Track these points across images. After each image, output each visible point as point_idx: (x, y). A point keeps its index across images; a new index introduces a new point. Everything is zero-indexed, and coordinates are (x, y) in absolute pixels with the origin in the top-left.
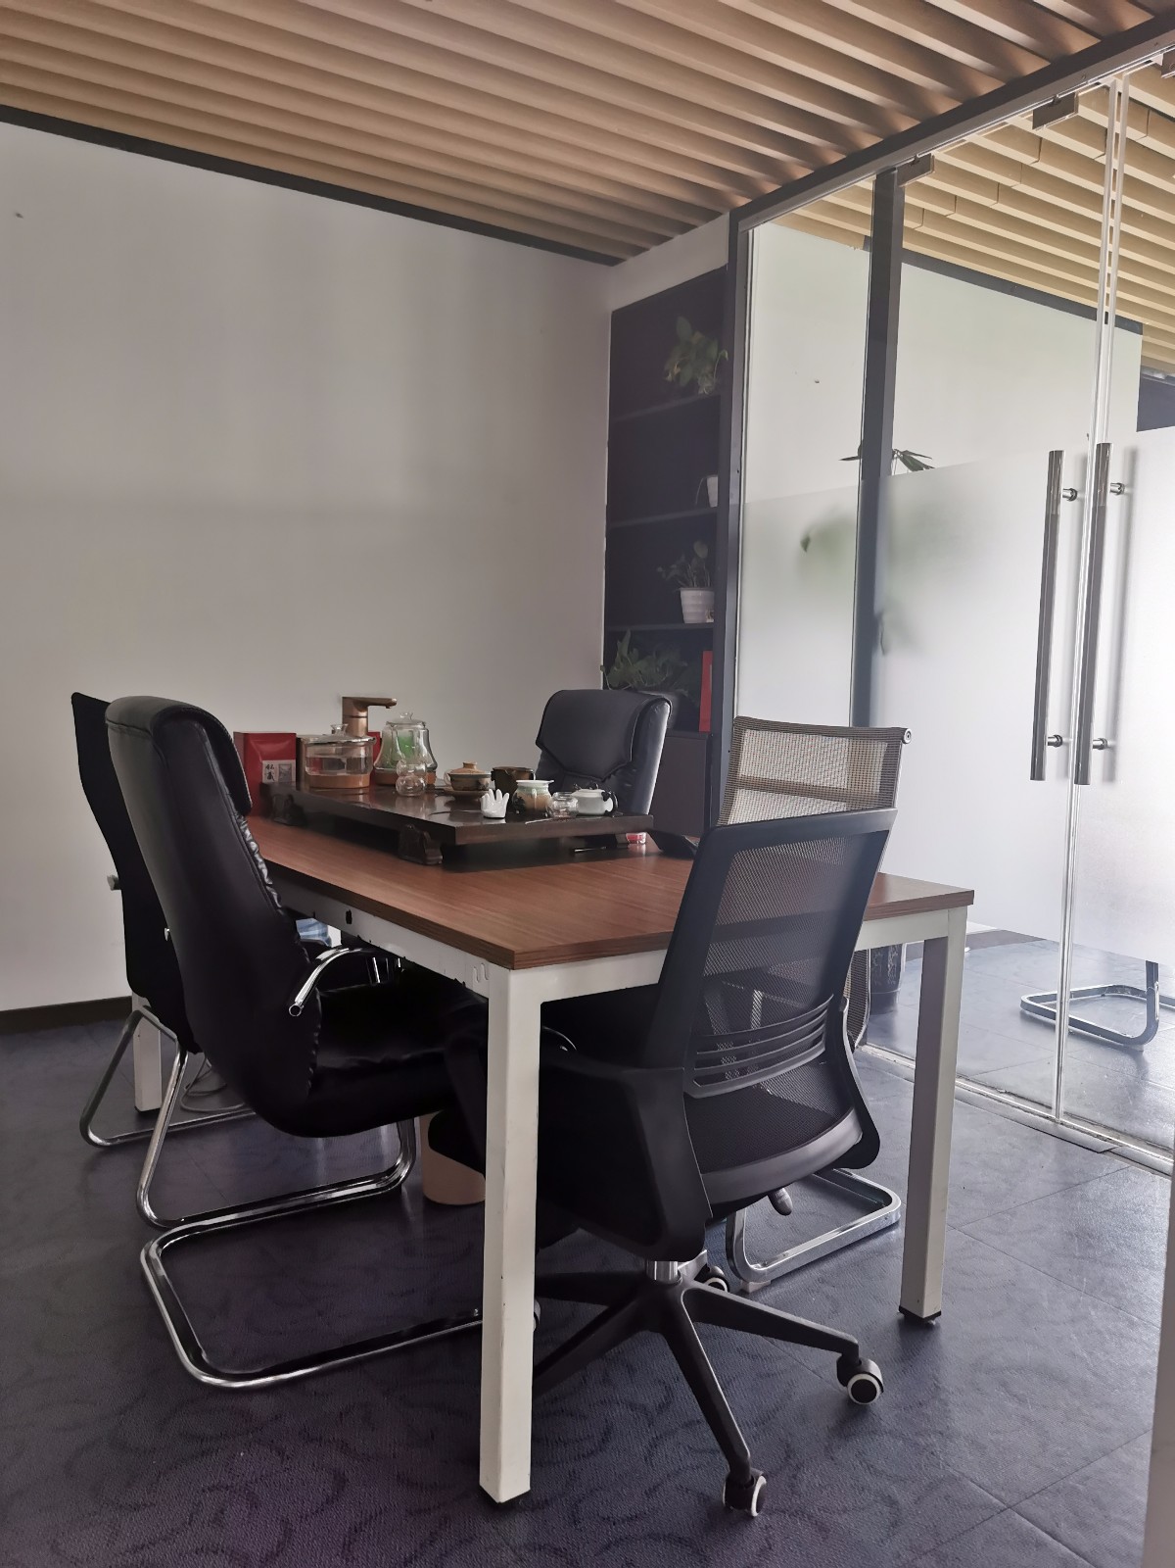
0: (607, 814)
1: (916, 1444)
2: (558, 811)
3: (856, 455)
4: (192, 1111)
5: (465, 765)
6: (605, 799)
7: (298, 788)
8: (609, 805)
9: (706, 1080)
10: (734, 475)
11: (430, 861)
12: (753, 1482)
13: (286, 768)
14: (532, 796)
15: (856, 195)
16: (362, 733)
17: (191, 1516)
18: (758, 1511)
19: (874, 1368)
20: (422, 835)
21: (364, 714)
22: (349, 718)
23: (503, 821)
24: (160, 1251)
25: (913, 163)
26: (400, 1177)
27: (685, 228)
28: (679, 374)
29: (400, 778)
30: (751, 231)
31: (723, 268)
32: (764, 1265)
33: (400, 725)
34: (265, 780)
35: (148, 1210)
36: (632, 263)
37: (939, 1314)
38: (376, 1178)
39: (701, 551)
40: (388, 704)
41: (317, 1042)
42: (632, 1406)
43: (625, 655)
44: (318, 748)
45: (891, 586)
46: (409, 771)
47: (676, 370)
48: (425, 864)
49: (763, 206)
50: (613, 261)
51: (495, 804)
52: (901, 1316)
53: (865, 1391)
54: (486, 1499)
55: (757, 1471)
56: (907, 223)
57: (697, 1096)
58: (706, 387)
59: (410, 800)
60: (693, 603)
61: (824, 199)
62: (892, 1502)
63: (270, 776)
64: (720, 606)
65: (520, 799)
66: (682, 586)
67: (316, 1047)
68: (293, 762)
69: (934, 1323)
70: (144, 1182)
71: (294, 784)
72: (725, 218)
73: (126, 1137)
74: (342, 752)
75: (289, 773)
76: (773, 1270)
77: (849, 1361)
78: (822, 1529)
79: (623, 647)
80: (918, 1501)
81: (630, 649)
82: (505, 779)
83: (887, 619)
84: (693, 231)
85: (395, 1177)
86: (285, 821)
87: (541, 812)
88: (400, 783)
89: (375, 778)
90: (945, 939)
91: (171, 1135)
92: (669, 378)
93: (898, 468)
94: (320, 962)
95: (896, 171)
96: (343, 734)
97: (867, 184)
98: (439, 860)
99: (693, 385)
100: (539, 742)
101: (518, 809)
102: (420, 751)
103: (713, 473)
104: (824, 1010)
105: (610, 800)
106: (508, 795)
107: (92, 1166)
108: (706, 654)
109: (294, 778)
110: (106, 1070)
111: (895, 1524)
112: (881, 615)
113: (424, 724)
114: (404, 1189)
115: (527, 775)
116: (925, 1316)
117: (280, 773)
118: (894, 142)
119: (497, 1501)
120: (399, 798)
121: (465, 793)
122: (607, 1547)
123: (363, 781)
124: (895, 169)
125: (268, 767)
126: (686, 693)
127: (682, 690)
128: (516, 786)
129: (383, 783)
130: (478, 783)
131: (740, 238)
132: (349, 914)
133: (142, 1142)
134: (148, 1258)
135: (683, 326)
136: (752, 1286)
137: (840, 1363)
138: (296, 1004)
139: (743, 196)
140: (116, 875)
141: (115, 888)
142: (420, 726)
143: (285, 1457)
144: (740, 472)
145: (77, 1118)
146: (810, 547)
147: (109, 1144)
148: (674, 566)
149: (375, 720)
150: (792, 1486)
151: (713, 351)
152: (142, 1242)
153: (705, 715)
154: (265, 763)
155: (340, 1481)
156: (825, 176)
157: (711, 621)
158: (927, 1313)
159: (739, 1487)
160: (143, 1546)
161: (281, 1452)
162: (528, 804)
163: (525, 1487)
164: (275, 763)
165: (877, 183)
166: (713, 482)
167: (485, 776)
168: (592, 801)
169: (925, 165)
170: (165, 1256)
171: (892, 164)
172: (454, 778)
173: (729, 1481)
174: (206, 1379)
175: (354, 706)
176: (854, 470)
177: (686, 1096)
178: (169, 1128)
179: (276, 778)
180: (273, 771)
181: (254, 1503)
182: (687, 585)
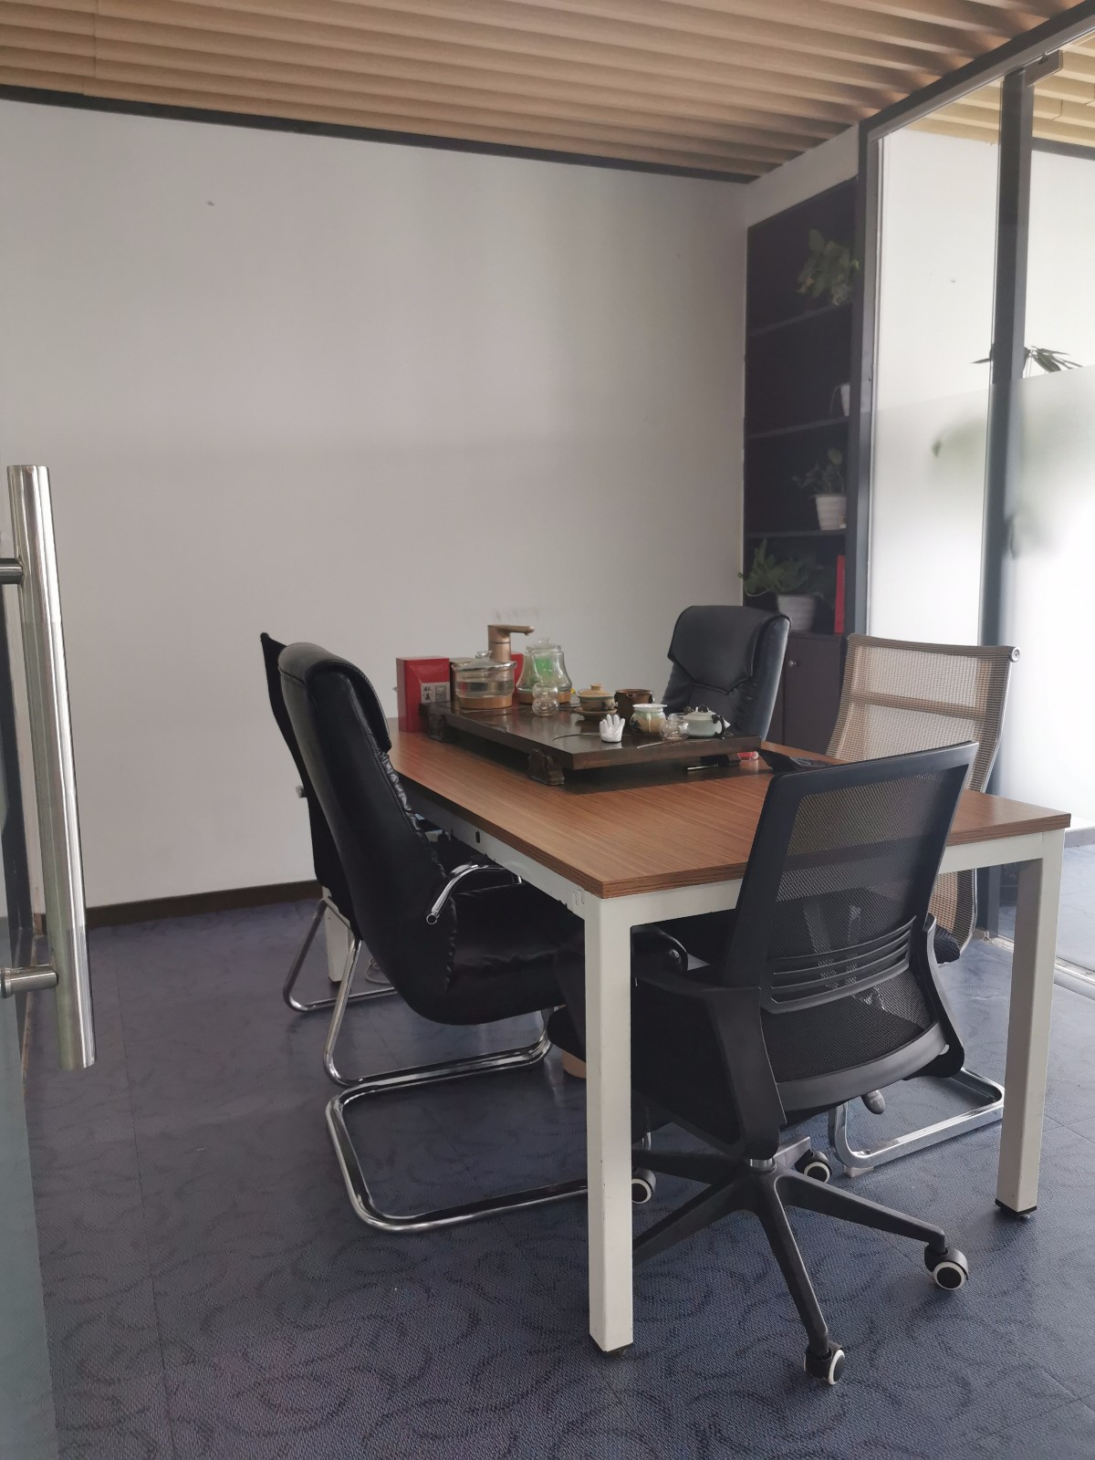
0: (716, 736)
1: (995, 1331)
2: (670, 735)
3: (988, 357)
4: (375, 983)
5: (593, 688)
6: (715, 722)
7: (453, 710)
8: (718, 728)
9: (781, 997)
10: (865, 384)
11: (554, 782)
12: (831, 1354)
13: (441, 689)
14: (645, 719)
15: (986, 96)
16: (506, 658)
17: (352, 1338)
18: (835, 1380)
19: (962, 1259)
20: (546, 758)
21: (507, 640)
22: (494, 644)
23: (619, 746)
24: (342, 1107)
25: (1041, 62)
26: (541, 1053)
27: (816, 142)
28: (812, 285)
29: (536, 701)
30: (880, 141)
31: (854, 178)
32: (868, 1153)
33: (539, 649)
34: (424, 701)
35: (334, 1072)
36: (766, 179)
37: (1035, 1208)
38: (523, 1051)
39: (835, 458)
40: (527, 631)
41: (453, 945)
42: (732, 1275)
43: (762, 561)
44: (467, 674)
45: (1024, 488)
46: (545, 694)
47: (809, 282)
48: (549, 785)
49: (893, 115)
50: (747, 179)
51: (613, 729)
52: (998, 1208)
53: (951, 1278)
54: (595, 1347)
55: (836, 1344)
56: (1037, 113)
57: (775, 1012)
58: (839, 296)
59: (544, 720)
60: (828, 509)
61: (956, 102)
62: (965, 1384)
63: (428, 698)
64: (851, 514)
65: (637, 723)
66: (816, 493)
67: (453, 950)
68: (448, 684)
69: (1029, 1216)
70: (330, 1046)
71: (449, 705)
72: (854, 132)
73: (319, 1004)
74: (490, 676)
75: (444, 694)
76: (877, 1157)
77: (936, 1249)
78: (894, 1400)
79: (760, 554)
80: (991, 1384)
81: (767, 556)
82: (626, 703)
83: (1018, 523)
84: (824, 144)
85: (537, 1053)
86: (438, 738)
87: (656, 735)
88: (536, 705)
89: (517, 696)
90: (1041, 859)
91: (352, 1004)
92: (803, 290)
93: (1033, 369)
94: (454, 876)
95: (1024, 71)
96: (487, 660)
97: (997, 83)
98: (560, 781)
99: (827, 294)
100: (671, 656)
101: (634, 733)
102: (557, 672)
103: (846, 380)
104: (906, 931)
105: (719, 723)
106: (624, 720)
107: (293, 1028)
108: (840, 558)
109: (448, 698)
110: (303, 945)
111: (964, 1404)
112: (1011, 519)
113: (559, 647)
114: (547, 1061)
115: (647, 697)
116: (1019, 1210)
117: (436, 694)
118: (1023, 41)
119: (604, 1350)
120: (535, 719)
121: (592, 714)
122: (697, 1399)
123: (506, 701)
124: (1022, 69)
125: (426, 689)
126: (822, 596)
127: (817, 593)
128: (632, 711)
129: (522, 703)
130: (604, 704)
131: (870, 147)
132: (478, 834)
133: (327, 1009)
134: (333, 1113)
135: (815, 238)
136: (855, 1171)
137: (928, 1250)
138: (432, 914)
139: (872, 107)
140: (302, 785)
141: (303, 796)
142: (556, 650)
143: (431, 1295)
144: (871, 380)
145: (282, 984)
146: (941, 451)
147: (306, 1009)
148: (808, 474)
149: (516, 644)
150: (872, 1359)
151: (844, 261)
152: (328, 1098)
153: (839, 617)
154: (424, 685)
155: (474, 1320)
156: (952, 81)
157: (843, 526)
158: (1020, 1208)
159: (818, 1357)
160: (313, 1360)
161: (427, 1290)
162: (643, 728)
163: (629, 1339)
164: (432, 685)
165: (1006, 83)
166: (846, 390)
167: (610, 698)
168: (703, 722)
169: (1053, 63)
170: (347, 1109)
171: (1020, 64)
172: (583, 700)
173: (809, 1352)
174: (371, 1221)
175: (499, 633)
176: (985, 373)
177: (764, 1012)
178: (349, 998)
179: (433, 699)
180: (430, 692)
181: (403, 1333)
182: (822, 491)
